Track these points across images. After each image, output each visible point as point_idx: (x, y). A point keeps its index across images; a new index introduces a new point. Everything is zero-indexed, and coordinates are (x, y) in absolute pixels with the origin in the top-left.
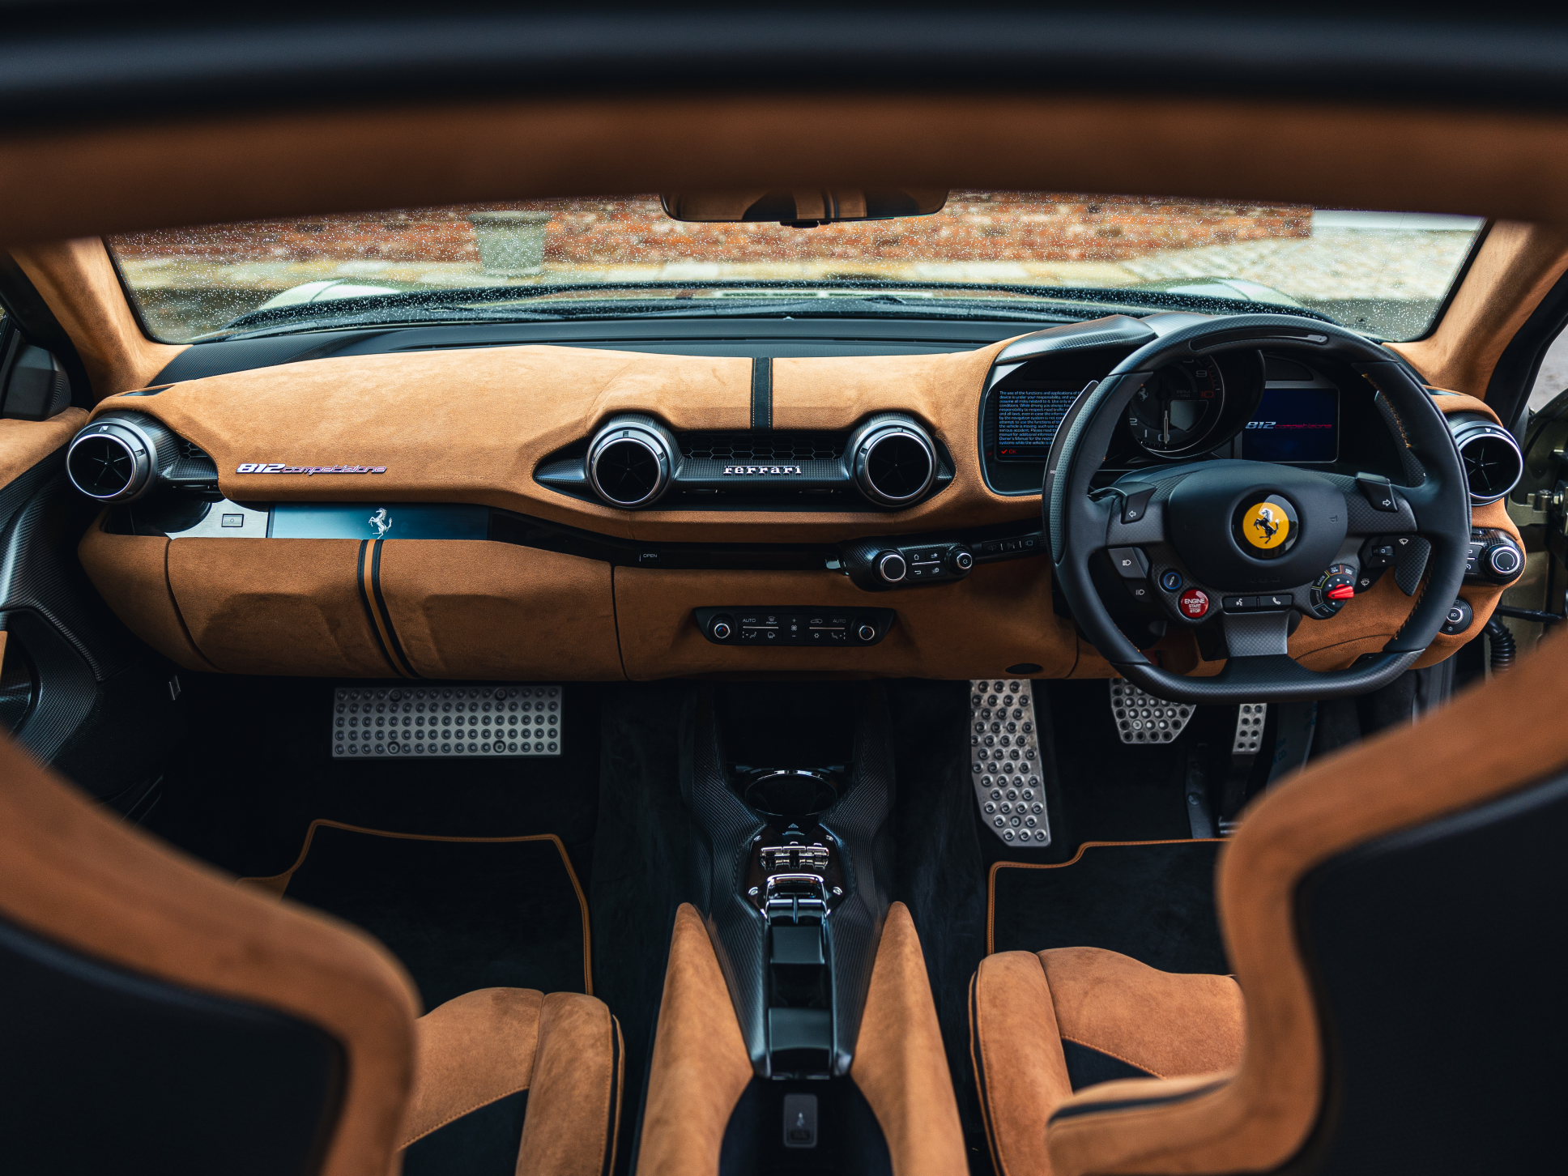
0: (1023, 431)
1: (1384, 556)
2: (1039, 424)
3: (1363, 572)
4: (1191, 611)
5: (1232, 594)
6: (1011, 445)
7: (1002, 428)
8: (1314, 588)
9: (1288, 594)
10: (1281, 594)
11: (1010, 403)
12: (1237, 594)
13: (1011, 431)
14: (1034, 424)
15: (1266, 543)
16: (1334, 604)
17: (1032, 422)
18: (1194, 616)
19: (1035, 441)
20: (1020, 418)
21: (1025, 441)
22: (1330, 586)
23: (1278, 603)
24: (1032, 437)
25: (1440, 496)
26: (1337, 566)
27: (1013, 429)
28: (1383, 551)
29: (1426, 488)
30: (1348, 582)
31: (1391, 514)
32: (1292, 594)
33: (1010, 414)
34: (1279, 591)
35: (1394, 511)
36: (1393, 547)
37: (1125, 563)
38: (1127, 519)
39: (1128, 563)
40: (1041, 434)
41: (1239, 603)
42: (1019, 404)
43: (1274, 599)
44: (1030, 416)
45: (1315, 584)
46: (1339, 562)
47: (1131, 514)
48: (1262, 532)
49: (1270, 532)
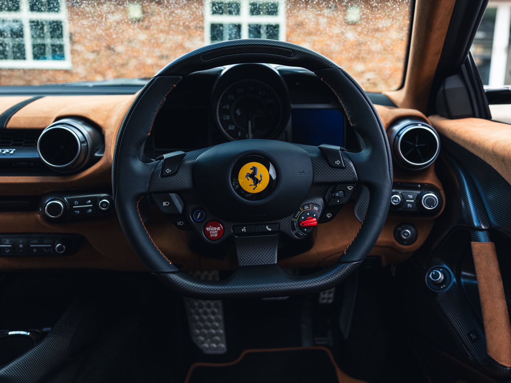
1: (339, 198)
3: (326, 208)
4: (211, 236)
5: (239, 224)
8: (293, 219)
9: (276, 223)
10: (273, 224)
12: (242, 224)
15: (254, 189)
16: (305, 230)
18: (213, 239)
22: (303, 218)
23: (270, 230)
25: (372, 157)
26: (308, 205)
28: (337, 195)
29: (365, 153)
30: (315, 215)
31: (341, 170)
32: (278, 224)
34: (270, 222)
35: (343, 168)
36: (344, 191)
37: (164, 204)
38: (164, 174)
39: (167, 204)
41: (244, 230)
43: (267, 227)
45: (294, 217)
46: (309, 202)
47: (168, 171)
48: (251, 181)
49: (256, 182)
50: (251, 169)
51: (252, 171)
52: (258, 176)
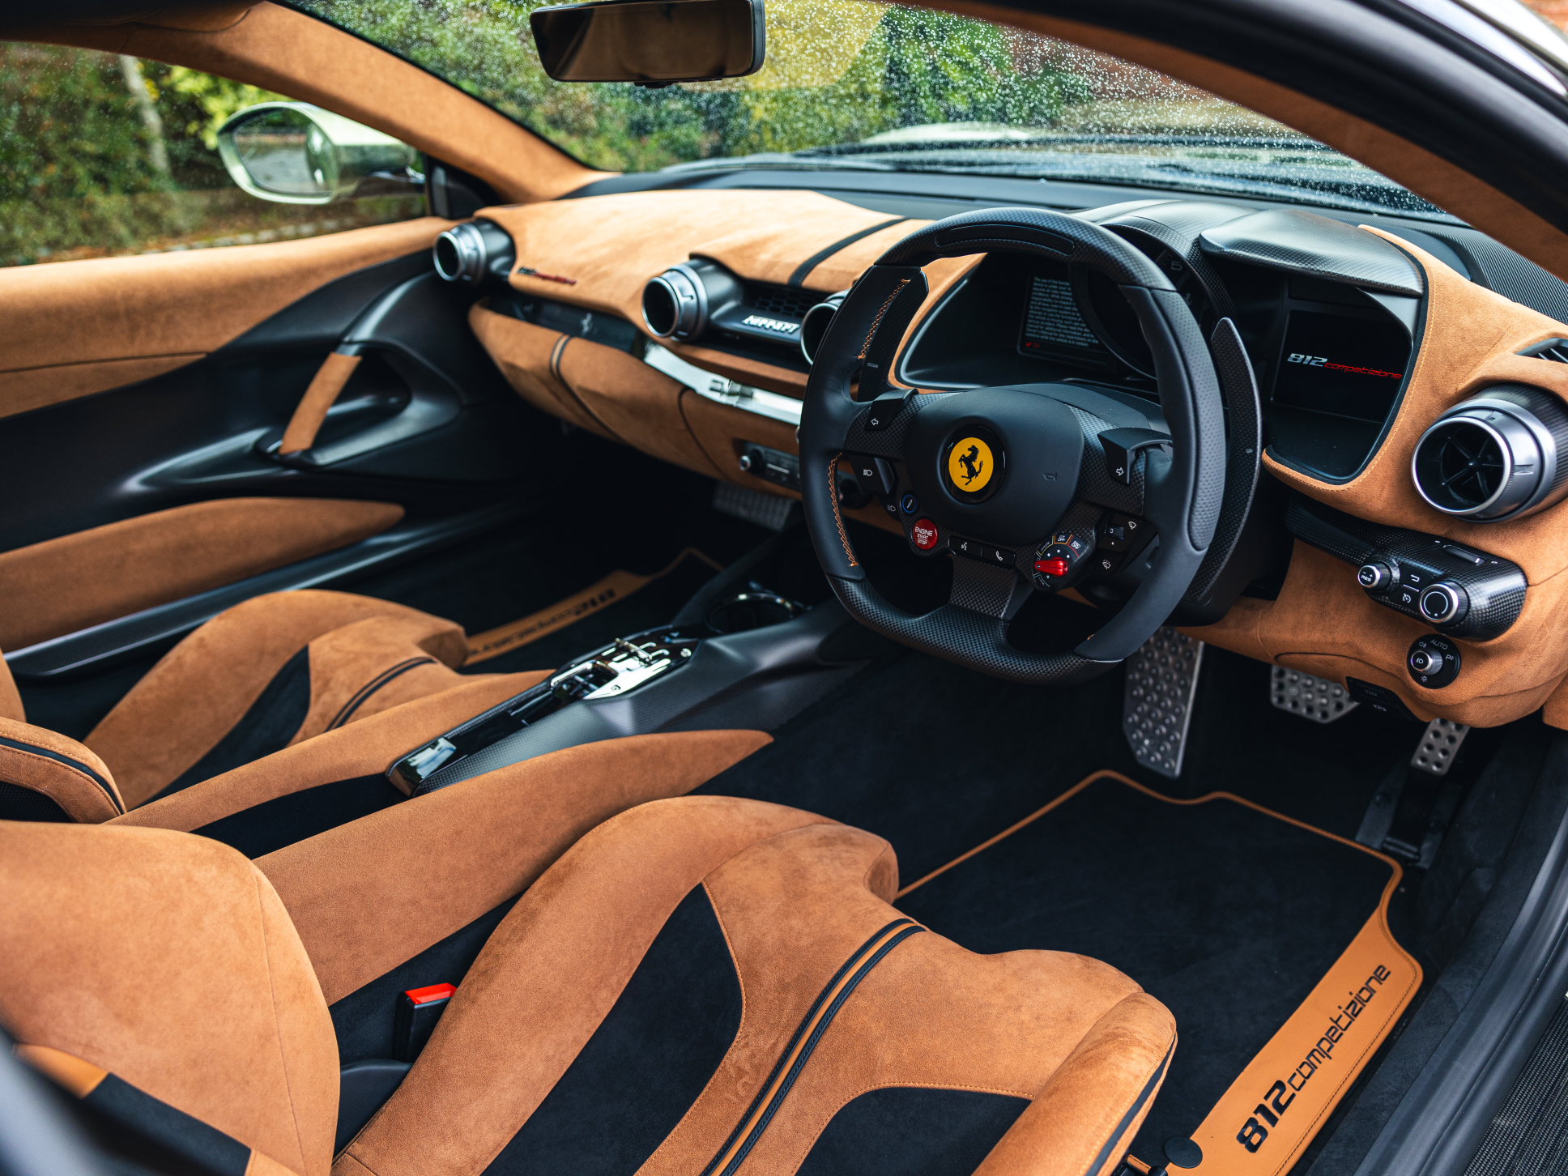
0: (1050, 324)
2: (1066, 320)
4: (919, 542)
5: (956, 535)
6: (1036, 338)
7: (1031, 319)
8: (1037, 553)
9: (1011, 552)
10: (1005, 551)
11: (1042, 292)
12: (960, 536)
13: (1038, 322)
14: (1060, 319)
15: (966, 484)
16: (1048, 577)
17: (1059, 316)
18: (921, 547)
19: (1058, 337)
20: (1049, 310)
21: (1049, 336)
22: (1049, 555)
23: (1001, 559)
24: (1056, 332)
27: (1040, 320)
30: (1068, 556)
32: (1013, 554)
33: (1039, 304)
34: (999, 546)
36: (1125, 529)
37: (866, 472)
38: (869, 426)
39: (869, 473)
40: (1065, 331)
41: (965, 547)
42: (1050, 294)
43: (997, 553)
44: (1058, 309)
45: (1039, 550)
47: (874, 422)
48: (965, 470)
49: (972, 473)
50: (969, 449)
51: (970, 452)
52: (976, 465)
